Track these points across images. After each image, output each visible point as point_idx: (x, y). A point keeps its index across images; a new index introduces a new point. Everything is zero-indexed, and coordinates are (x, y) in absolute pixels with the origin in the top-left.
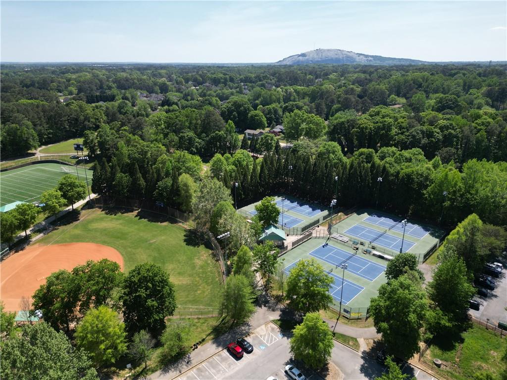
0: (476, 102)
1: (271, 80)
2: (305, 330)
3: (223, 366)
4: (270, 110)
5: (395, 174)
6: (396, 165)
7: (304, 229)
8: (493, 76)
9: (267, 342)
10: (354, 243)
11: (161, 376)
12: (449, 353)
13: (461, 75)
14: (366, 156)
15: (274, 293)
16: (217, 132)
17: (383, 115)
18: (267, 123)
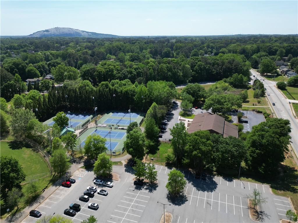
0: (147, 56)
1: (30, 47)
2: (100, 161)
3: (62, 192)
4: (39, 66)
5: (120, 92)
6: (120, 88)
7: (83, 126)
8: (151, 43)
9: (81, 176)
10: (109, 126)
11: (30, 208)
12: (155, 155)
13: (137, 43)
14: (105, 85)
15: (77, 156)
16: (9, 82)
17: (108, 65)
18: (40, 74)
